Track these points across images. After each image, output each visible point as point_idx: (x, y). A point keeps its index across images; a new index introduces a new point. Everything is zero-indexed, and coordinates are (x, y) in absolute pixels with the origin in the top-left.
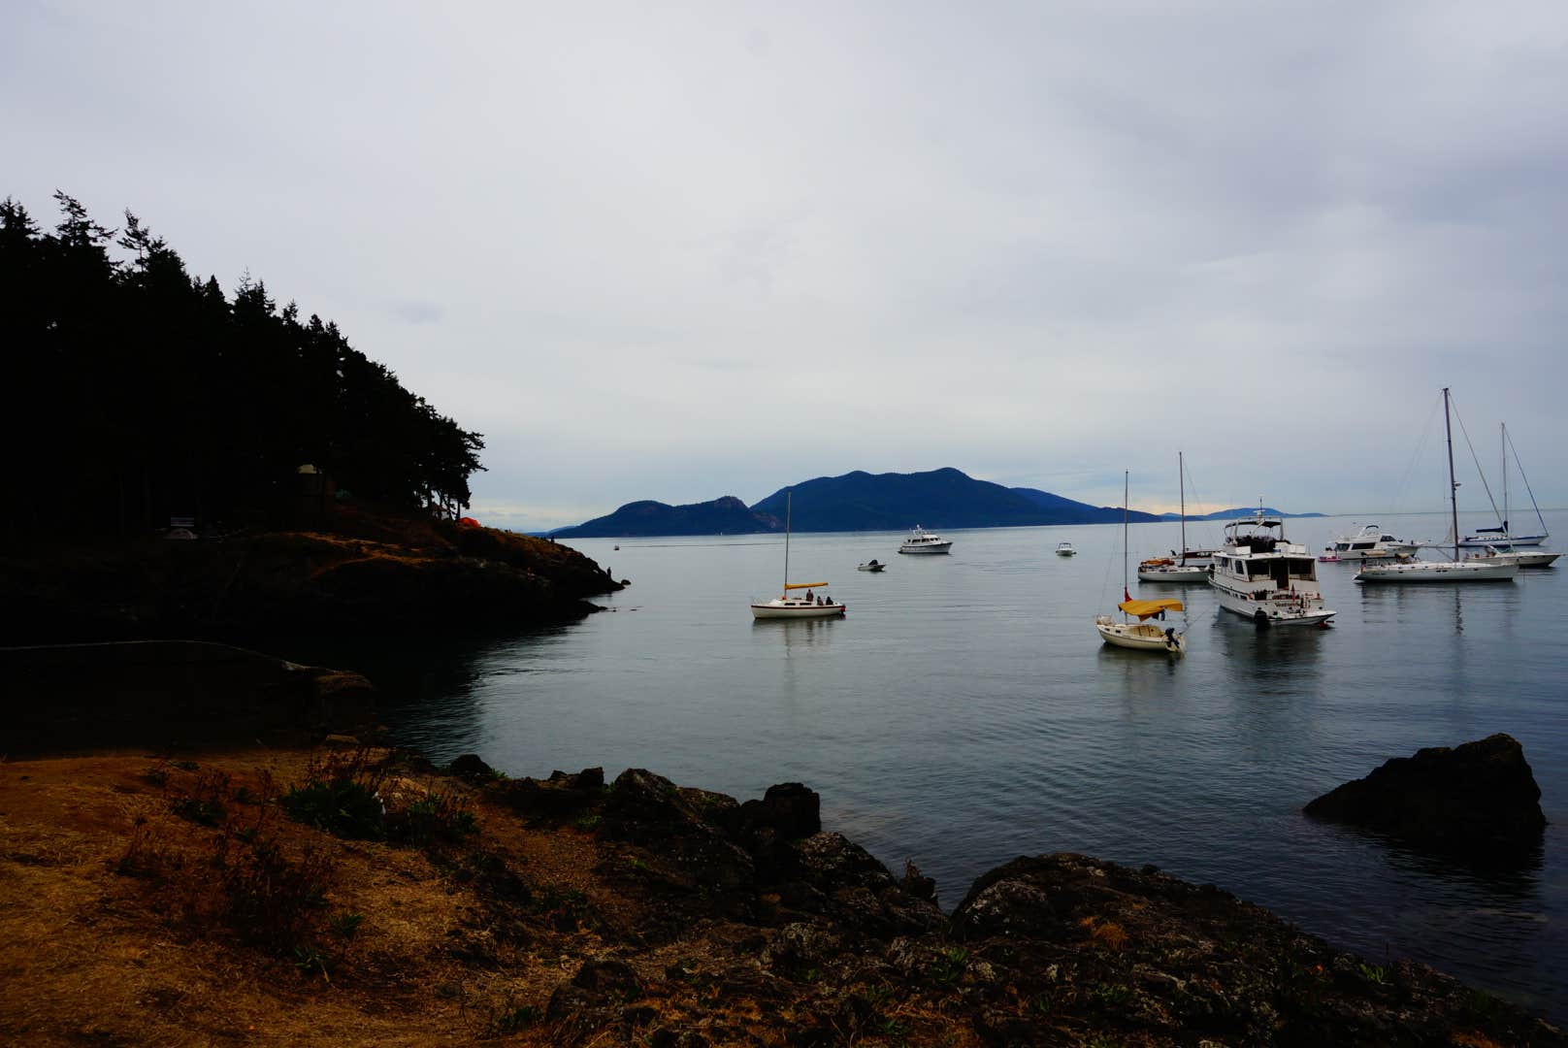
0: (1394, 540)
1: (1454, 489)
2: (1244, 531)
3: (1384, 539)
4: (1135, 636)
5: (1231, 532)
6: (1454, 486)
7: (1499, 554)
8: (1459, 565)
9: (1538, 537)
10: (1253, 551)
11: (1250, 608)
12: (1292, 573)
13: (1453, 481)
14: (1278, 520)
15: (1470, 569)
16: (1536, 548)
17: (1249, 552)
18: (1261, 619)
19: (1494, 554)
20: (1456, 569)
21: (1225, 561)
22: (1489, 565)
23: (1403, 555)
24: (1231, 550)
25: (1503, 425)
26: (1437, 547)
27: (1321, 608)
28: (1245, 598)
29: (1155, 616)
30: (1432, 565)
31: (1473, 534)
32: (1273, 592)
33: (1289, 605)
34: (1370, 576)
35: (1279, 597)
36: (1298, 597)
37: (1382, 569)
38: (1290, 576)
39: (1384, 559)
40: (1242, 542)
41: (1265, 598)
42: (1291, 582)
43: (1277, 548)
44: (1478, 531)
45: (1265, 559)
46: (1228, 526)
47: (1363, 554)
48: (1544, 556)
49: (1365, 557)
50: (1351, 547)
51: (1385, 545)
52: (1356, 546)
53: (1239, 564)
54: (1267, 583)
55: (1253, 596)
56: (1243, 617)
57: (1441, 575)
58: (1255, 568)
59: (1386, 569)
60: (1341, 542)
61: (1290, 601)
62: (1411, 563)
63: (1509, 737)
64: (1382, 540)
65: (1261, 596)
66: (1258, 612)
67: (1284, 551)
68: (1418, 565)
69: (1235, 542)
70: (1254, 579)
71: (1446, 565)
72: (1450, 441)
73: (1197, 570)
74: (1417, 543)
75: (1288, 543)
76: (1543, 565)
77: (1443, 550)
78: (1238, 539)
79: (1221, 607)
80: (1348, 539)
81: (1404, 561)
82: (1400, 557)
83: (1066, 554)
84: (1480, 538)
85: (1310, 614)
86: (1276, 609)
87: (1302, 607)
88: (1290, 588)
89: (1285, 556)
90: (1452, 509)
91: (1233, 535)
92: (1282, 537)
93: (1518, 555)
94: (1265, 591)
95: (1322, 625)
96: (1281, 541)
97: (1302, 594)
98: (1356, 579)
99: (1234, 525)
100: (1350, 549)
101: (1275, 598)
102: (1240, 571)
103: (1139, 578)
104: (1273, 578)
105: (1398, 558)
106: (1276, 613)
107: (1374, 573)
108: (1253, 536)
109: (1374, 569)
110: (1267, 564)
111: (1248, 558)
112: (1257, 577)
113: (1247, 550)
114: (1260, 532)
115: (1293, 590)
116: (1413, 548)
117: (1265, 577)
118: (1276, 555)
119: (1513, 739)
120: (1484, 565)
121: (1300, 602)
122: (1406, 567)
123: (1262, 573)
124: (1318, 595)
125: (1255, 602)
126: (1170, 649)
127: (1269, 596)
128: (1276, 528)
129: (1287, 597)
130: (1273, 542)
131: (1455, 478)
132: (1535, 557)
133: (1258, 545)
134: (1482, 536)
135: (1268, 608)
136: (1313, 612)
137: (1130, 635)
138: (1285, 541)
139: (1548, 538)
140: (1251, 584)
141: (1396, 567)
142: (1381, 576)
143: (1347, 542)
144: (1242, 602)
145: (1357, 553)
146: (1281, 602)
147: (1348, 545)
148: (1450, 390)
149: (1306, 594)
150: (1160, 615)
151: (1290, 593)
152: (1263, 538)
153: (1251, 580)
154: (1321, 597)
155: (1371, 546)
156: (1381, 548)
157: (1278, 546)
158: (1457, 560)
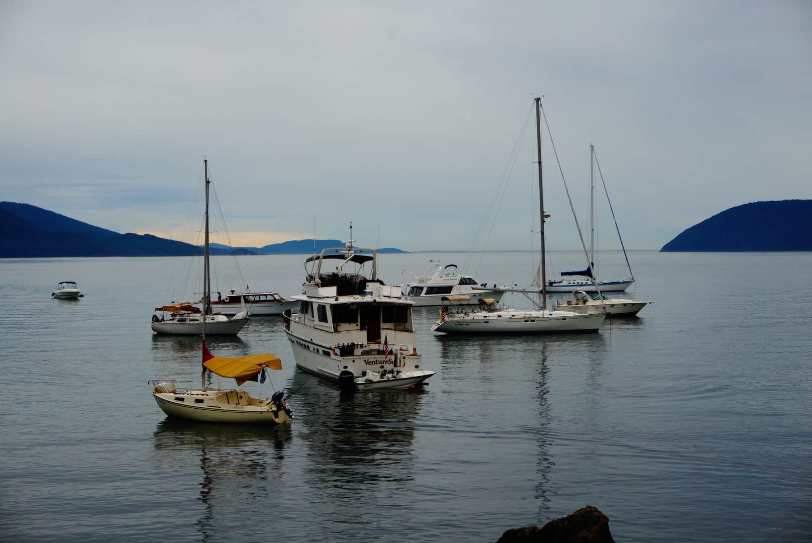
0: (475, 283)
1: (543, 221)
2: (329, 267)
3: (464, 282)
4: (225, 406)
5: (312, 268)
6: (543, 217)
7: (591, 302)
8: (547, 313)
9: (624, 282)
10: (340, 293)
11: (333, 367)
12: (384, 322)
13: (542, 212)
14: (371, 255)
15: (557, 319)
16: (621, 295)
17: (335, 294)
18: (346, 382)
19: (585, 301)
20: (544, 319)
21: (305, 306)
22: (577, 314)
23: (489, 300)
24: (313, 291)
25: (592, 147)
26: (523, 292)
27: (417, 367)
28: (328, 354)
29: (253, 378)
30: (520, 314)
31: (558, 278)
32: (362, 346)
33: (380, 362)
34: (453, 326)
35: (368, 353)
36: (391, 353)
37: (466, 318)
38: (383, 325)
39: (462, 306)
40: (328, 281)
41: (352, 354)
42: (383, 333)
43: (368, 290)
44: (563, 274)
45: (353, 304)
46: (309, 260)
47: (444, 299)
48: (633, 304)
49: (446, 303)
50: (425, 290)
51: (467, 290)
52: (431, 290)
53: (322, 308)
54: (355, 335)
55: (338, 351)
56: (324, 379)
57: (529, 325)
58: (342, 315)
59: (469, 318)
60: (416, 284)
61: (381, 358)
62: (496, 310)
63: (596, 510)
64: (460, 284)
65: (347, 351)
66: (343, 373)
67: (377, 294)
68: (505, 314)
69: (318, 280)
70: (339, 329)
71: (535, 314)
72: (540, 163)
73: (223, 319)
74: (502, 288)
75: (382, 283)
76: (629, 315)
77: (529, 294)
78: (321, 278)
79: (299, 367)
80: (422, 281)
81: (490, 308)
82: (485, 303)
83: (72, 297)
84: (565, 283)
85: (404, 375)
86: (365, 367)
87: (395, 366)
88: (383, 340)
89: (378, 300)
90: (540, 249)
91: (314, 272)
92: (374, 274)
93: (607, 302)
94: (353, 344)
95: (418, 386)
96: (373, 281)
97: (395, 348)
98: (437, 330)
99: (318, 258)
100: (423, 294)
101: (363, 354)
102: (323, 318)
103: (154, 329)
104: (362, 329)
105: (482, 305)
106: (364, 374)
107: (458, 323)
108: (341, 273)
109: (458, 317)
110: (356, 312)
111: (333, 301)
112: (344, 326)
113: (332, 291)
114: (349, 268)
115: (386, 343)
116: (498, 293)
117: (353, 326)
118: (368, 299)
119: (600, 512)
120: (572, 314)
121: (393, 358)
122: (493, 315)
123: (350, 322)
124: (415, 350)
125: (339, 358)
126: (277, 420)
127: (358, 352)
128: (368, 264)
129: (379, 352)
130: (364, 282)
131: (545, 209)
132: (625, 305)
133: (346, 285)
134: (566, 280)
135: (355, 366)
136: (408, 372)
137: (219, 404)
138: (378, 281)
139: (633, 283)
140: (337, 335)
141: (480, 315)
142: (465, 327)
143: (420, 285)
144: (325, 359)
145: (436, 299)
146: (371, 358)
147: (422, 288)
148: (542, 101)
149: (401, 349)
150: (259, 376)
151: (381, 347)
152: (352, 277)
153: (336, 330)
154: (418, 352)
155: (448, 289)
156: (460, 293)
157: (370, 287)
158: (544, 308)
